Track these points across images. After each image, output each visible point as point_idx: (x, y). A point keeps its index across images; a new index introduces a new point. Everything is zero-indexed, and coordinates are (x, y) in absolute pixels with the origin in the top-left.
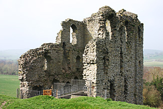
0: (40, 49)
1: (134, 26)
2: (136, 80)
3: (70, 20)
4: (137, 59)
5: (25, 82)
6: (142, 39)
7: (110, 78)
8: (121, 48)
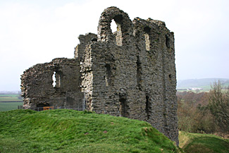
0: (49, 63)
1: (159, 34)
2: (165, 97)
3: (90, 34)
4: (165, 72)
5: (27, 99)
6: (173, 49)
7: (118, 92)
8: (138, 57)
